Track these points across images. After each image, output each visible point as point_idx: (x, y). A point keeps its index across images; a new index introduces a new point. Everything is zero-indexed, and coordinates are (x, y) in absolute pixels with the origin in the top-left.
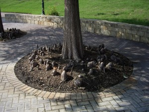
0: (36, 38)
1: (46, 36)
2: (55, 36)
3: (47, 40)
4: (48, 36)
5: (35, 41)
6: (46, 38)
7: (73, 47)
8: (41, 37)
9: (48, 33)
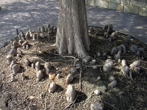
0: (14, 16)
1: (27, 11)
2: (38, 11)
3: (29, 18)
4: (29, 11)
5: (12, 21)
6: (27, 15)
7: (76, 36)
8: (20, 14)
9: (29, 7)
